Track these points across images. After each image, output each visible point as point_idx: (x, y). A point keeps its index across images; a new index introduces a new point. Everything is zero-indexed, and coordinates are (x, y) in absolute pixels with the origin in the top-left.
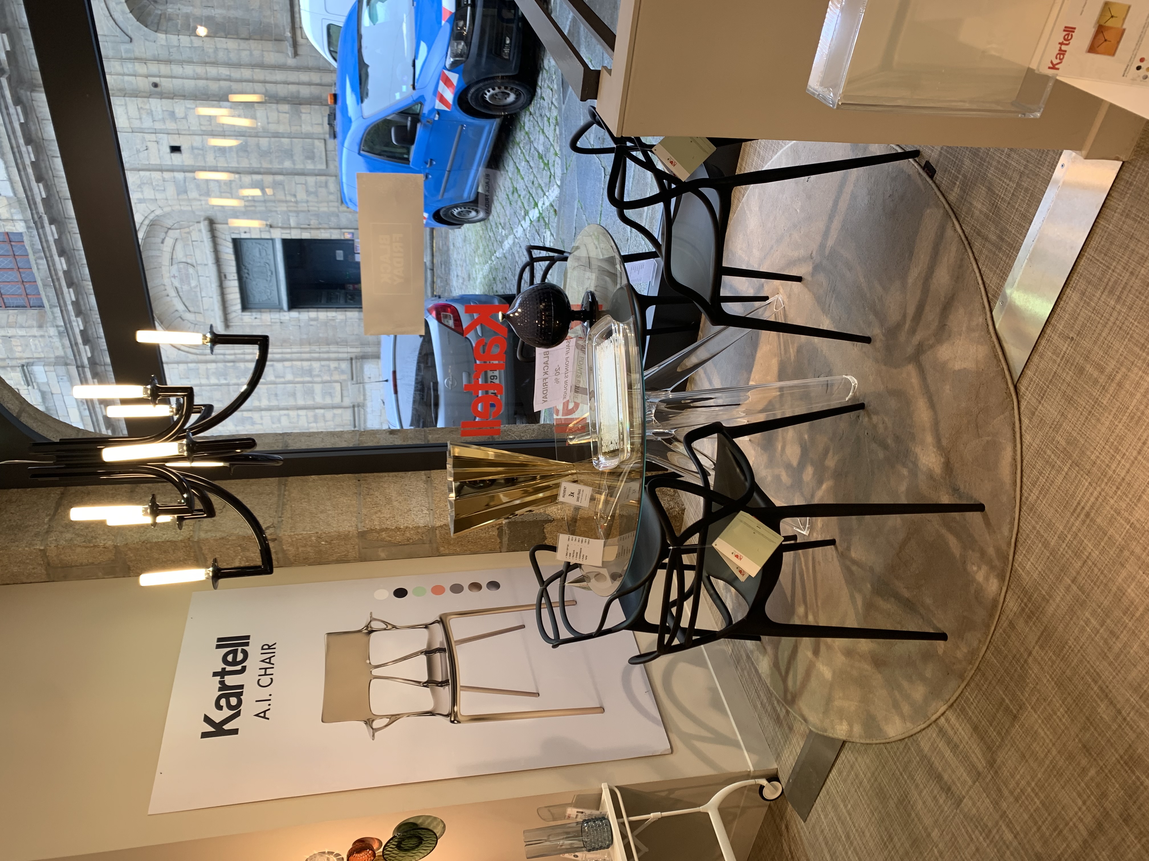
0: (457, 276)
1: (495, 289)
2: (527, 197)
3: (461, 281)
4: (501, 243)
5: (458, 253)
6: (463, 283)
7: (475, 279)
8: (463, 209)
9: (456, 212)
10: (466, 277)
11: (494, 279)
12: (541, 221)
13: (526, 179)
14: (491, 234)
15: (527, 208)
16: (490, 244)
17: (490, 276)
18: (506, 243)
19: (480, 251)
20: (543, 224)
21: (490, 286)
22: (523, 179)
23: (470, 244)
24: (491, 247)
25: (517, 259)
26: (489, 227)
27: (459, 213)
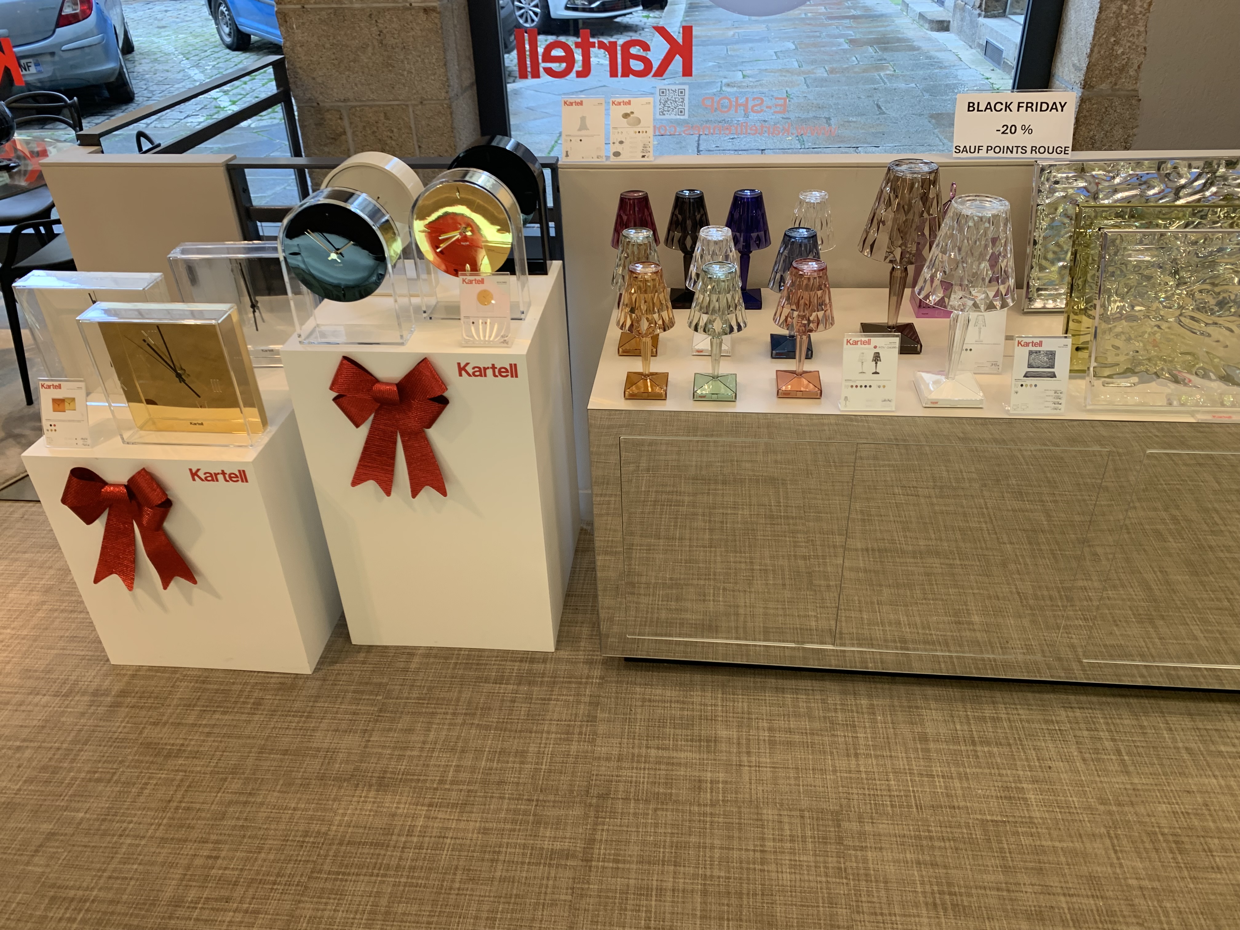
0: (166, 11)
1: (143, 61)
2: (243, 92)
3: (159, 16)
4: (197, 66)
5: (194, 11)
6: (156, 19)
7: (159, 35)
8: (228, 17)
9: (223, 8)
10: (163, 23)
11: (156, 60)
12: (216, 110)
13: (262, 89)
14: (208, 53)
15: (231, 93)
16: (197, 52)
17: (159, 55)
18: (197, 71)
19: (191, 40)
20: (212, 112)
21: (148, 54)
22: (263, 85)
23: (202, 27)
24: (194, 53)
25: (177, 86)
26: (216, 49)
27: (223, 13)
